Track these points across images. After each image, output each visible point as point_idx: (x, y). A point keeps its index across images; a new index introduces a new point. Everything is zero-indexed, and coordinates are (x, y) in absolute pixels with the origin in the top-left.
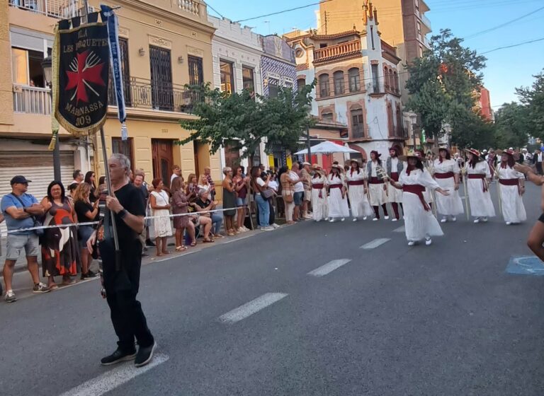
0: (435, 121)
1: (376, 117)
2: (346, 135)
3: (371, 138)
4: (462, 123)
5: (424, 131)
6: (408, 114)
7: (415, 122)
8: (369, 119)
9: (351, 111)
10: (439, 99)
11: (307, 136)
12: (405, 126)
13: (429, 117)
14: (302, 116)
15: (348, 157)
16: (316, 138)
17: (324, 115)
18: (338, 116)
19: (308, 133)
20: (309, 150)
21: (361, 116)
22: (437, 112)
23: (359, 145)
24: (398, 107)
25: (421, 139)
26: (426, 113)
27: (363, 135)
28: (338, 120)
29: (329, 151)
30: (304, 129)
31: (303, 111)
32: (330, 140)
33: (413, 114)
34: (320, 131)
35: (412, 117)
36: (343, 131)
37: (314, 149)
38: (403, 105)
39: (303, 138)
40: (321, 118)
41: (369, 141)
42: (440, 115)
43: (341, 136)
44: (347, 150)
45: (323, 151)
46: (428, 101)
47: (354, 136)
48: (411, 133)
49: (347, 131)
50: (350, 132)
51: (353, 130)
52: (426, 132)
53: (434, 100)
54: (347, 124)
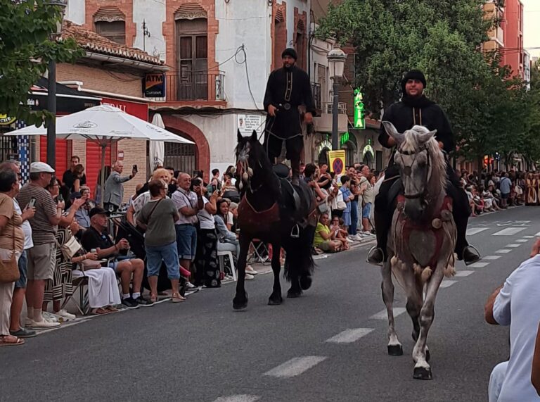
0: (389, 74)
1: (243, 47)
2: (159, 90)
3: (224, 102)
4: (453, 86)
5: (359, 97)
6: (324, 45)
7: (340, 73)
8: (223, 49)
9: (177, 21)
10: (403, 16)
11: (49, 83)
12: (314, 78)
13: (376, 59)
14: (41, 32)
15: (159, 153)
16: (74, 90)
17: (101, 25)
18: (140, 30)
19: (52, 75)
20: (51, 126)
21: (203, 39)
22: (396, 48)
23: (193, 120)
24: (300, 25)
25: (351, 116)
26: (370, 49)
27: (204, 92)
28: (138, 43)
29: (109, 134)
30: (43, 68)
31: (45, 17)
32: (115, 101)
33: (338, 52)
34: (86, 71)
35: (333, 58)
36: (149, 77)
37: (65, 125)
38: (313, 21)
39: (36, 90)
40: (91, 34)
41: (220, 112)
42: (404, 58)
43: (146, 93)
44: (157, 133)
45: (92, 132)
46: (375, 16)
47: (180, 94)
48: (328, 99)
49: (162, 78)
50: (170, 82)
51: (180, 78)
52: (364, 100)
53: (390, 15)
54: (163, 58)
